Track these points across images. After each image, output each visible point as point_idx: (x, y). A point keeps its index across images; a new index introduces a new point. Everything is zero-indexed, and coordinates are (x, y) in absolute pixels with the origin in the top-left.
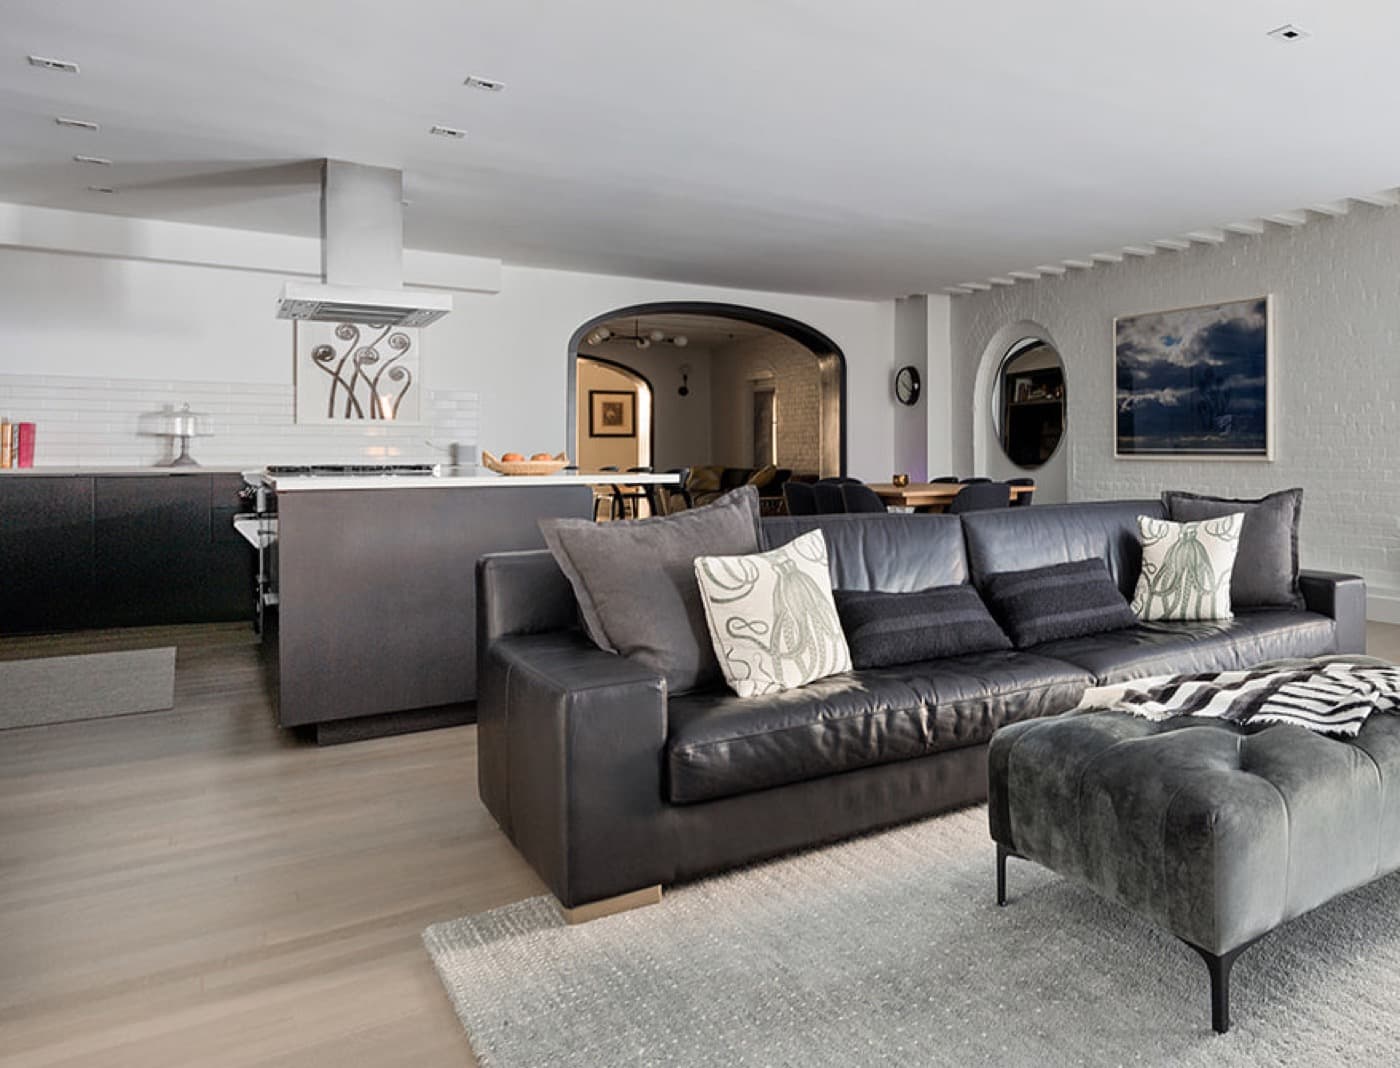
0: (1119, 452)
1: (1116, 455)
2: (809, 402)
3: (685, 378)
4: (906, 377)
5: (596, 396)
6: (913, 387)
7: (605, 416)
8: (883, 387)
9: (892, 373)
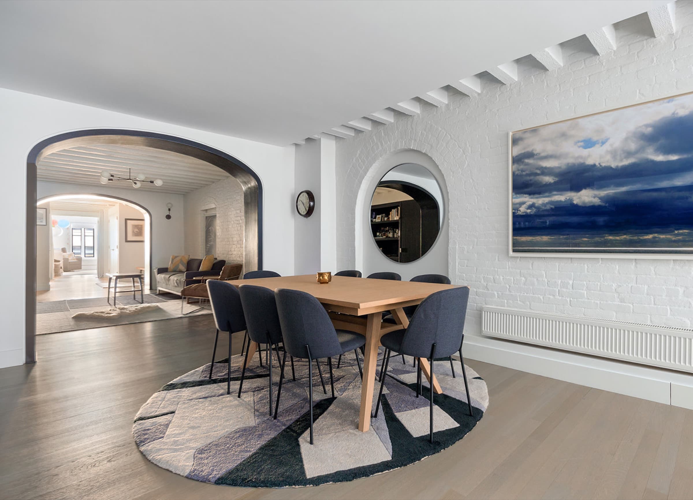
0: (514, 251)
1: (511, 253)
2: (236, 220)
3: (169, 210)
4: (304, 198)
5: (128, 221)
6: (310, 205)
7: (133, 232)
8: (287, 205)
9: (293, 197)
